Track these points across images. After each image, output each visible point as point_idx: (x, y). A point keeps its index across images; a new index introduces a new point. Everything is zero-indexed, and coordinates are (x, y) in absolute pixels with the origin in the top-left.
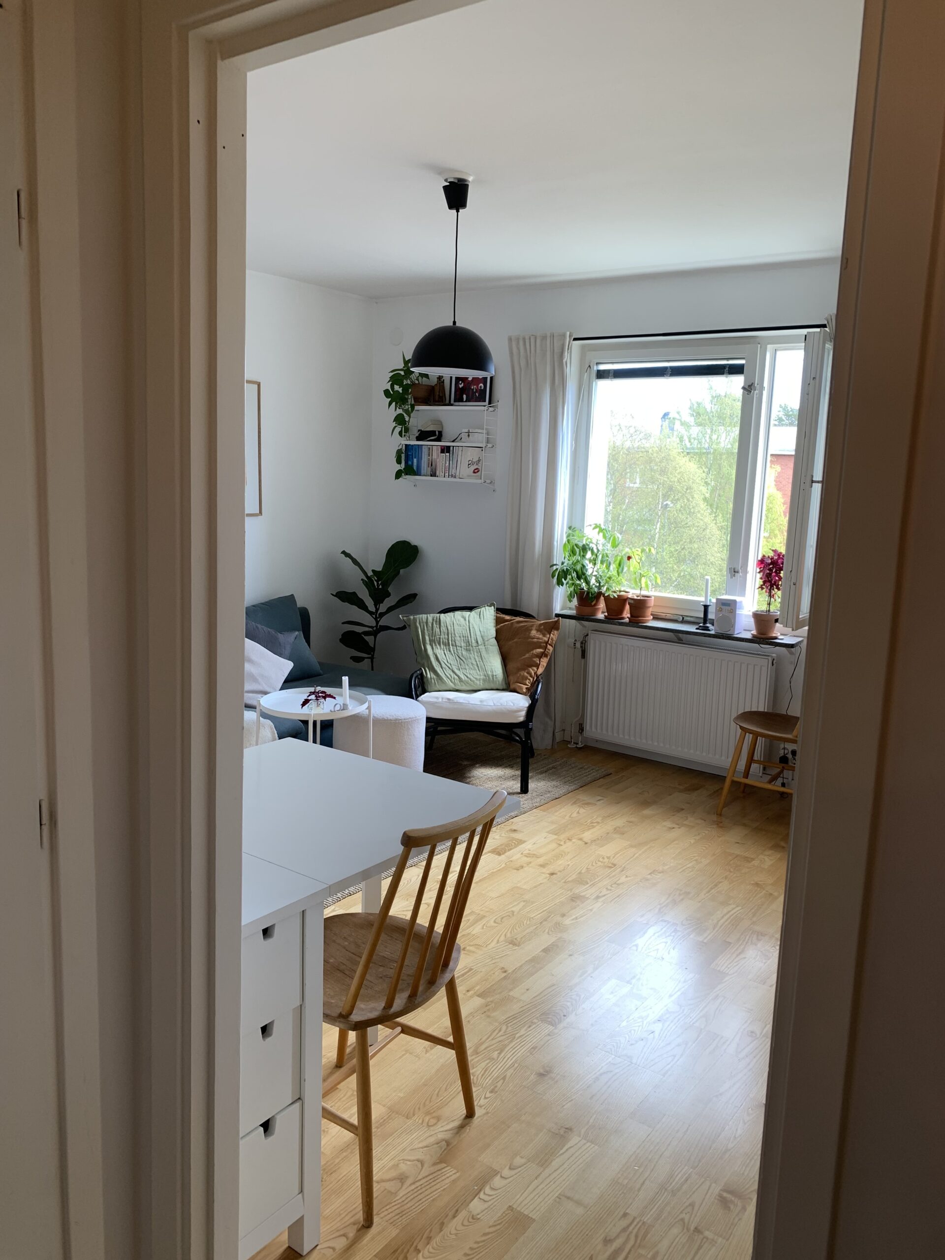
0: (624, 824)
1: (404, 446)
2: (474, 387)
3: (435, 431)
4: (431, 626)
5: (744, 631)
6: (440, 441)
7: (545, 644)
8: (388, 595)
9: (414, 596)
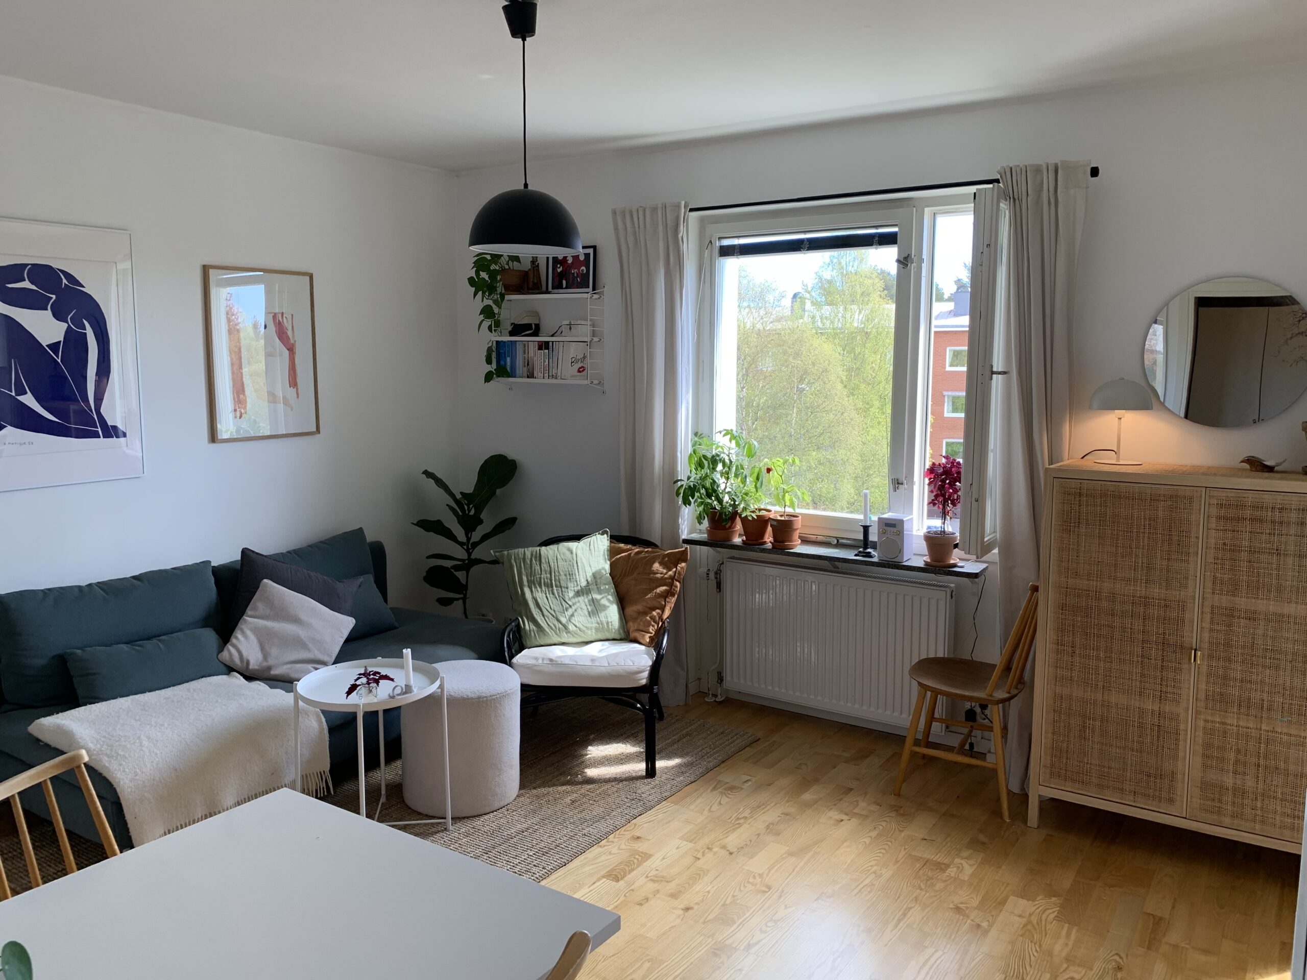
0: (779, 818)
1: (495, 343)
2: (574, 271)
3: (531, 324)
4: (529, 562)
5: (915, 557)
6: (537, 335)
7: (670, 581)
8: (481, 522)
9: (512, 521)
